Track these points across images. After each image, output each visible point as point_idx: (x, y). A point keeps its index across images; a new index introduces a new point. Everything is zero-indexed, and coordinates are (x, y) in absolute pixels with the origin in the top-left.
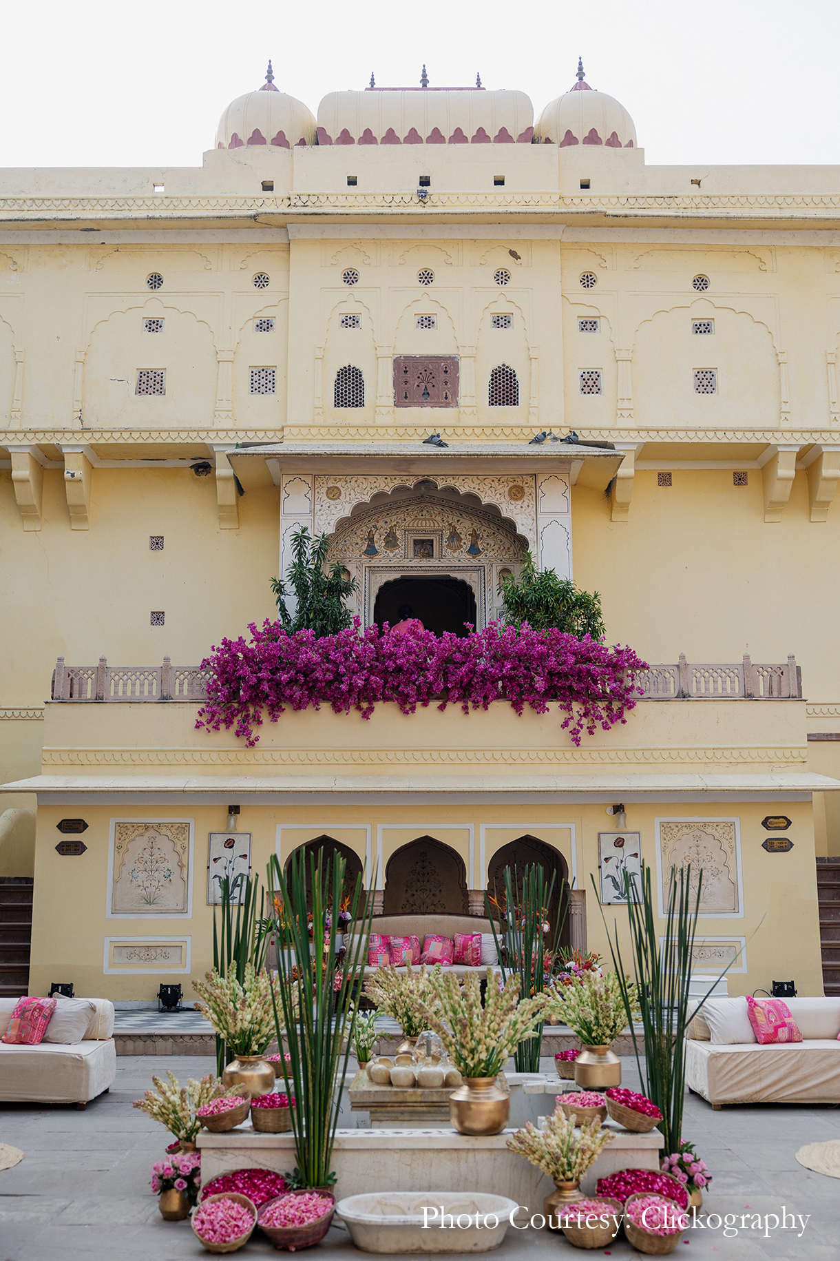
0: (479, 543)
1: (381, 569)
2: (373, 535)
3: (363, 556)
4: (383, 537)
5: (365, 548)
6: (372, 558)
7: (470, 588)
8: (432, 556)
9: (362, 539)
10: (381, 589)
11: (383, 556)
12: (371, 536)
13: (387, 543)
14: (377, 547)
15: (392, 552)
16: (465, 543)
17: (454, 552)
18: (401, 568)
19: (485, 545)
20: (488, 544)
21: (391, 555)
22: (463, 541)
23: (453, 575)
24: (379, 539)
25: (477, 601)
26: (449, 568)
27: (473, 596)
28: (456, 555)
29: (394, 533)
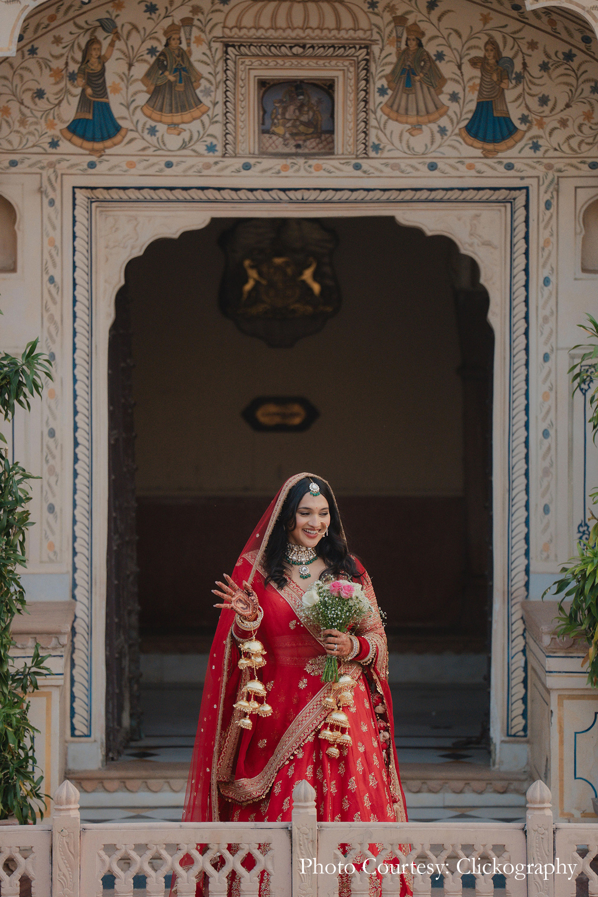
0: (510, 95)
1: (133, 194)
2: (102, 60)
3: (65, 146)
4: (141, 70)
5: (69, 111)
6: (100, 153)
7: (473, 267)
8: (329, 151)
9: (57, 74)
10: (133, 268)
11: (139, 144)
12: (95, 66)
13: (156, 92)
14: (117, 111)
15: (173, 126)
16: (454, 97)
17: (416, 128)
18: (210, 194)
19: (533, 103)
20: (544, 101)
21: (173, 141)
22: (450, 87)
23: (407, 216)
24: (127, 79)
25: (496, 317)
26: (394, 195)
27: (482, 299)
28: (419, 142)
29: (184, 55)
